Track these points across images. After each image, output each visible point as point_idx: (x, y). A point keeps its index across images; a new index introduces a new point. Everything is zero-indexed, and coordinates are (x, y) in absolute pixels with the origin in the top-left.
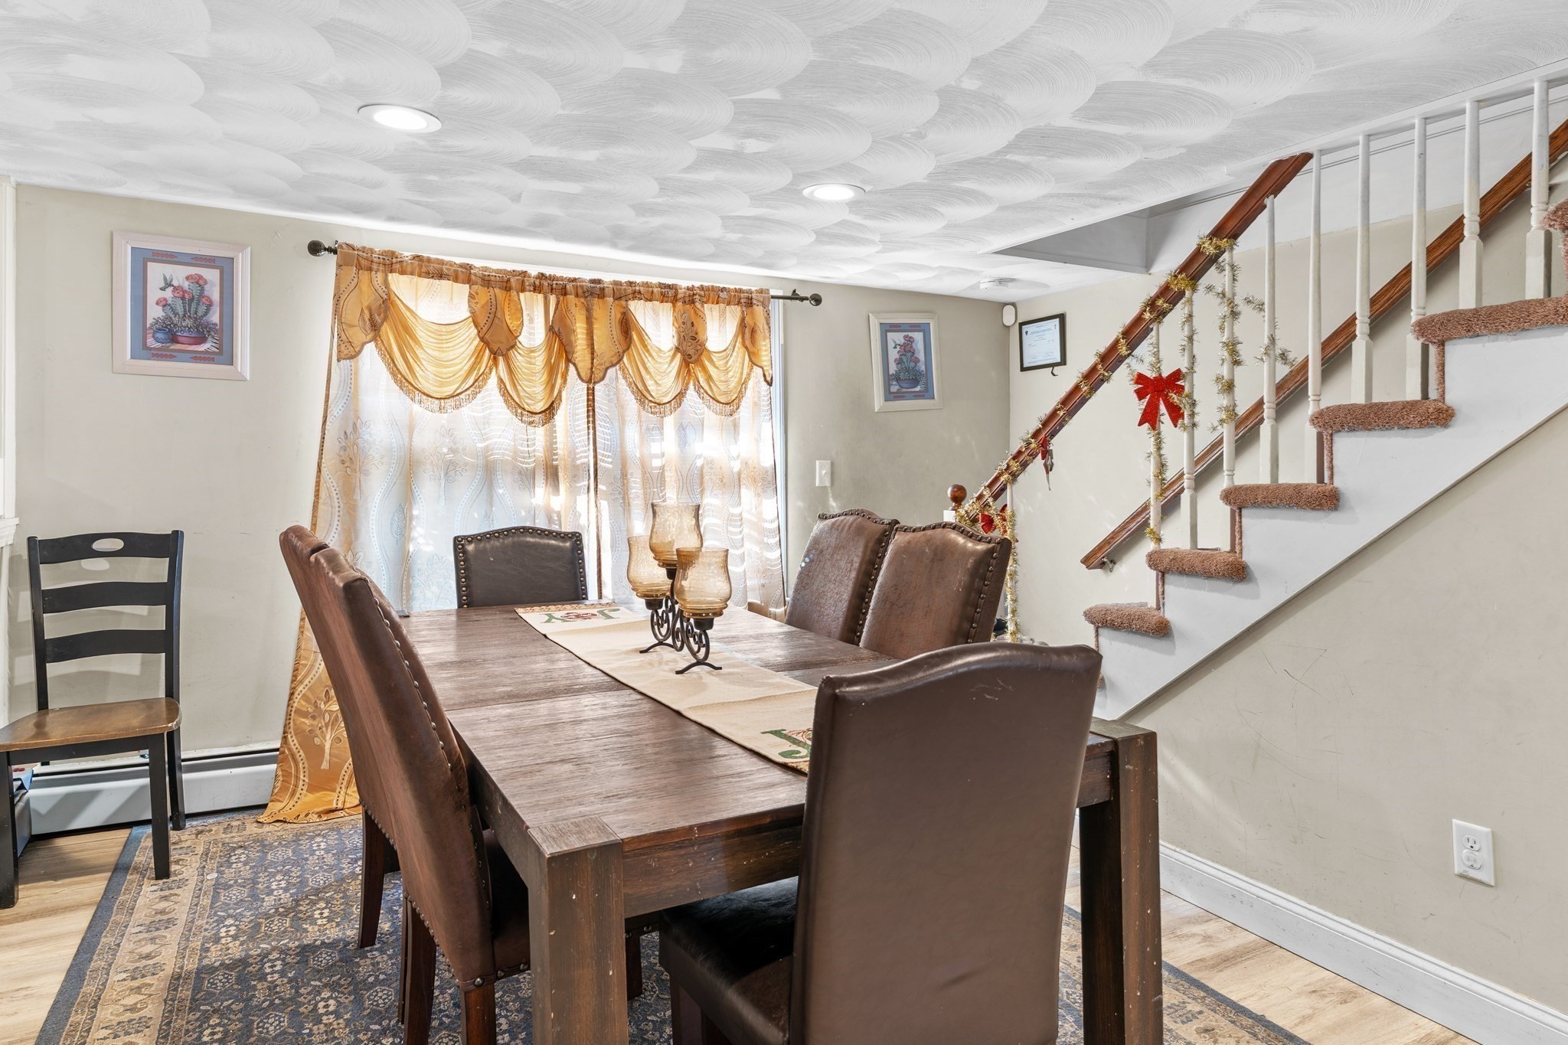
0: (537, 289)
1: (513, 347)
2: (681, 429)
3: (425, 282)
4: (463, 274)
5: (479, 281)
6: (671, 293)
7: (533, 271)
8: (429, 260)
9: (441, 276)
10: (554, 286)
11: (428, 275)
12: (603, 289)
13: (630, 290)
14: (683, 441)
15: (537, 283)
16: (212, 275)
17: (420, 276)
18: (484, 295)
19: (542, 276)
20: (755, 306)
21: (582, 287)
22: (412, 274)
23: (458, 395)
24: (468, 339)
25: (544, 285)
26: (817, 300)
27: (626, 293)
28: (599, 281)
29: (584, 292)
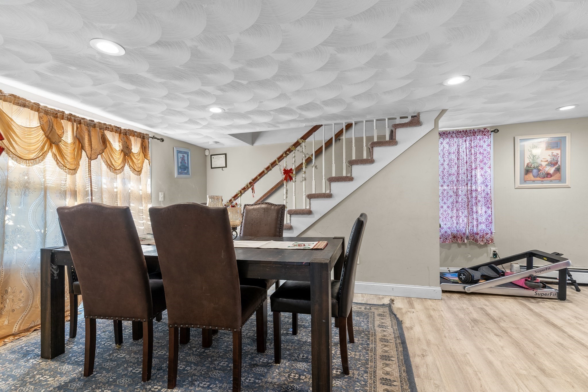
0: (69, 120)
1: (60, 141)
2: (123, 178)
3: (16, 107)
4: (36, 107)
5: (44, 112)
6: (119, 130)
7: (67, 112)
8: (19, 98)
9: (24, 106)
10: (76, 120)
11: (18, 104)
12: (95, 124)
13: (105, 127)
14: (124, 184)
15: (69, 117)
17: (13, 104)
18: (46, 118)
19: (71, 115)
20: (145, 139)
21: (87, 122)
22: (10, 102)
23: (39, 157)
24: (40, 136)
25: (71, 118)
26: (162, 140)
27: (104, 127)
28: (93, 121)
29: (87, 124)
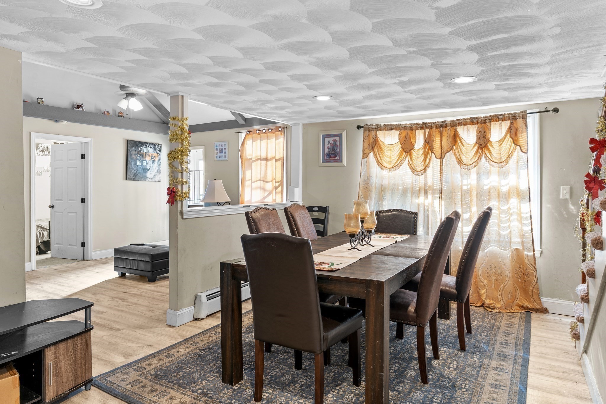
0: (422, 128)
1: (412, 149)
2: (478, 174)
3: (387, 132)
4: (397, 127)
5: (403, 129)
6: (475, 121)
7: (421, 122)
8: (388, 125)
9: (392, 129)
10: (428, 126)
11: (388, 129)
12: (446, 124)
13: (457, 122)
14: (479, 179)
15: (422, 126)
16: (338, 139)
17: (386, 130)
18: (404, 133)
19: (424, 124)
20: (517, 119)
21: (438, 124)
22: (383, 130)
23: (395, 166)
24: (398, 148)
25: (424, 126)
26: (556, 110)
27: (455, 124)
28: (445, 121)
29: (439, 126)
